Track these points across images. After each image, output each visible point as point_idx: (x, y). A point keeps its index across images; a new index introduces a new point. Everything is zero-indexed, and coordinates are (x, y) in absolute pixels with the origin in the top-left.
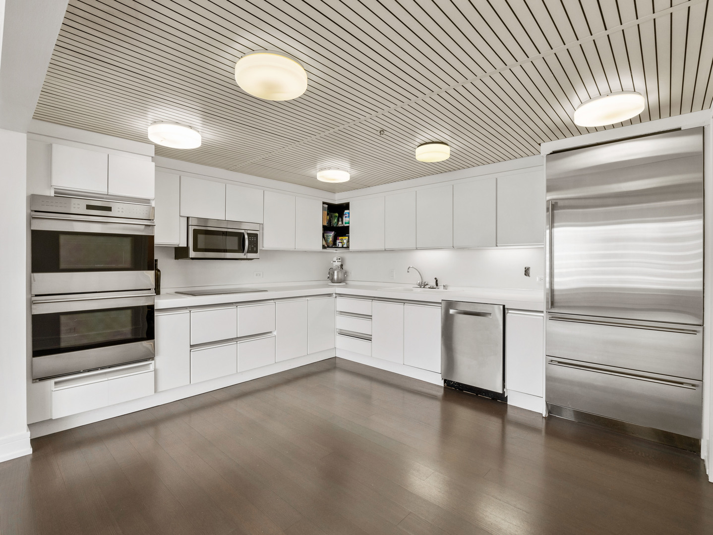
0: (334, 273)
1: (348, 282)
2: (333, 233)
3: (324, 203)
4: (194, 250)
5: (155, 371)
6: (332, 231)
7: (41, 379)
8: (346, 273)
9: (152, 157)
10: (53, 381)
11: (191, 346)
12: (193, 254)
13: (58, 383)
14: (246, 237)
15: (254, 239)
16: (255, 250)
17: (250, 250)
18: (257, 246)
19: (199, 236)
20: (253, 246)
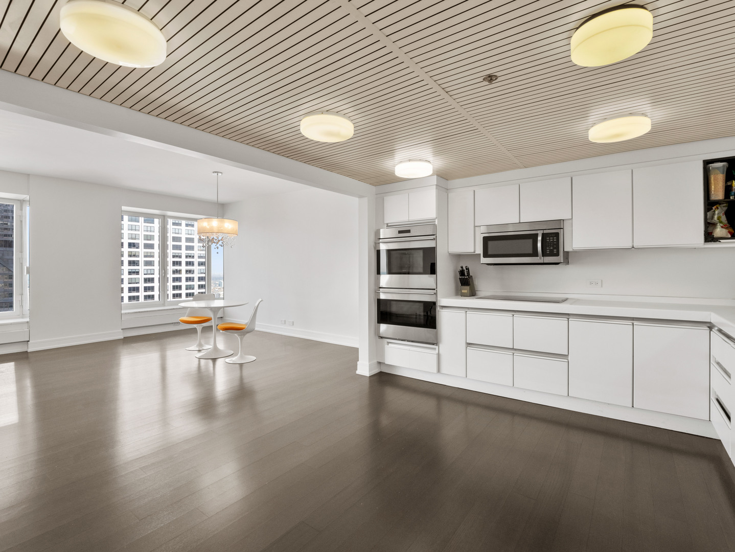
3: (707, 163)
4: (484, 257)
5: (439, 355)
7: (382, 338)
9: (436, 185)
10: (386, 341)
11: (467, 344)
12: (484, 260)
13: (388, 343)
14: (540, 238)
15: (553, 239)
16: (555, 252)
17: (548, 252)
18: (558, 248)
19: (490, 243)
20: (552, 248)
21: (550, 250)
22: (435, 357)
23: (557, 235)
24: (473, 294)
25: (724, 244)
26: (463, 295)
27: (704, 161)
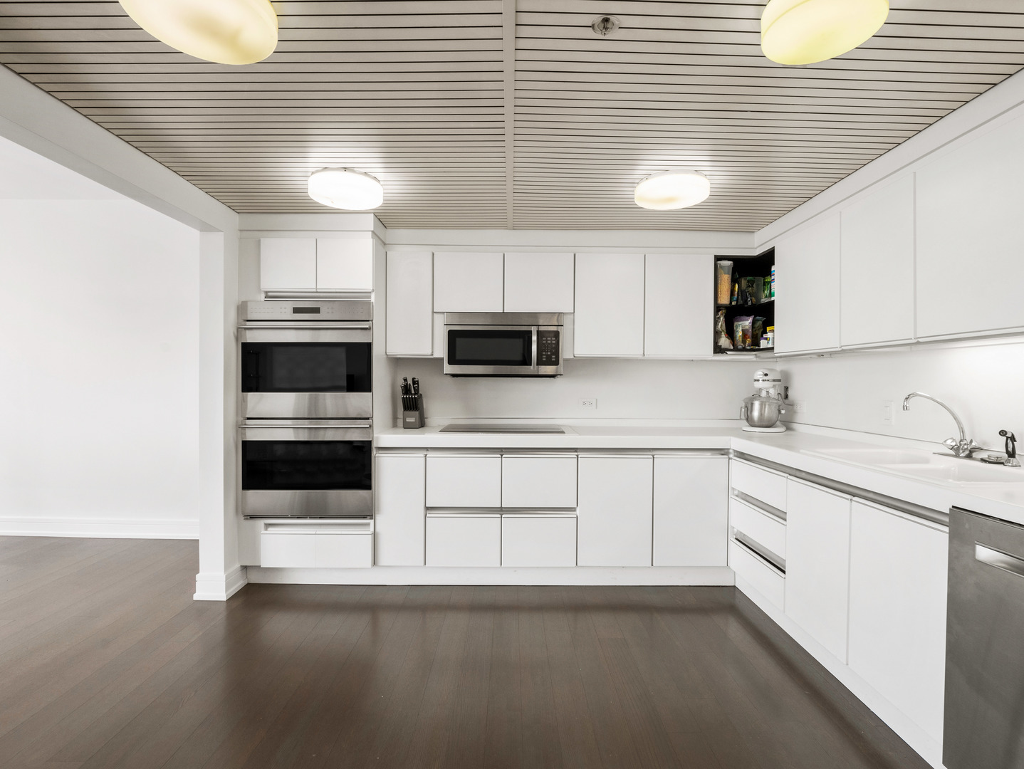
0: (752, 404)
1: (795, 426)
2: (751, 319)
3: (718, 258)
4: (450, 363)
5: (374, 534)
6: (749, 315)
7: (252, 517)
8: (792, 405)
9: (372, 231)
10: (262, 522)
11: (427, 509)
12: (448, 368)
13: (268, 526)
14: (534, 338)
15: (551, 340)
16: (553, 359)
17: (544, 359)
18: (557, 353)
19: (459, 341)
20: (549, 353)
21: (547, 355)
22: (370, 538)
23: (557, 334)
24: (421, 424)
25: (730, 356)
26: (407, 426)
27: (715, 256)
